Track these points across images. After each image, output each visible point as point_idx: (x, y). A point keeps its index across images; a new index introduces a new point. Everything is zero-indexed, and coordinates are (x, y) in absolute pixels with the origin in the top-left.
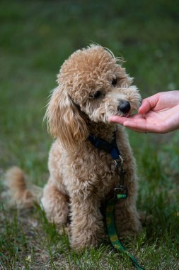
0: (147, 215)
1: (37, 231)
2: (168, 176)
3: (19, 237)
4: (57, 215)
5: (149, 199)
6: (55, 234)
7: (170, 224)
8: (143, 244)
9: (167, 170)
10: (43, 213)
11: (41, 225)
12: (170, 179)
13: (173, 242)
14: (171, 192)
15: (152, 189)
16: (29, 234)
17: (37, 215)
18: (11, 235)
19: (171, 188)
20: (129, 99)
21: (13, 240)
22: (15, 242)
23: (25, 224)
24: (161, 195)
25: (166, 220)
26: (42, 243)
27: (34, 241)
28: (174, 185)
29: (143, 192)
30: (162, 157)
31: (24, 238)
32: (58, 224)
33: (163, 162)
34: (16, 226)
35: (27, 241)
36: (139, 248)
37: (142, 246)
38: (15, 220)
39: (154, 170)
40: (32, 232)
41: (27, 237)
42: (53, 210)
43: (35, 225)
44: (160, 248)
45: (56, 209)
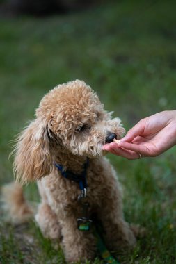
0: (140, 228)
1: (33, 247)
2: (161, 189)
3: (16, 253)
4: (52, 230)
5: (143, 212)
6: (51, 249)
7: (164, 236)
8: (137, 257)
9: (160, 184)
10: (38, 229)
11: (37, 241)
12: (163, 193)
13: (167, 254)
14: (164, 205)
15: (145, 202)
16: (26, 250)
17: (32, 231)
18: (7, 252)
19: (164, 201)
20: (116, 131)
21: (9, 256)
22: (11, 258)
23: (21, 240)
24: (154, 208)
25: (160, 233)
26: (38, 258)
27: (30, 256)
28: (167, 198)
29: (137, 206)
30: (155, 171)
31: (20, 254)
32: (53, 239)
33: (156, 176)
34: (12, 241)
35: (23, 257)
36: (134, 261)
37: (136, 259)
38: (11, 236)
39: (147, 183)
40: (28, 248)
41: (23, 253)
42: (48, 225)
43: (31, 240)
44: (155, 260)
45: (50, 224)
